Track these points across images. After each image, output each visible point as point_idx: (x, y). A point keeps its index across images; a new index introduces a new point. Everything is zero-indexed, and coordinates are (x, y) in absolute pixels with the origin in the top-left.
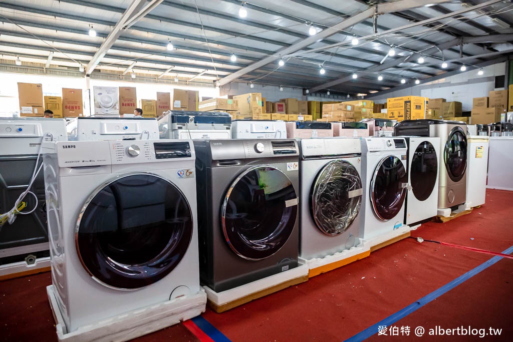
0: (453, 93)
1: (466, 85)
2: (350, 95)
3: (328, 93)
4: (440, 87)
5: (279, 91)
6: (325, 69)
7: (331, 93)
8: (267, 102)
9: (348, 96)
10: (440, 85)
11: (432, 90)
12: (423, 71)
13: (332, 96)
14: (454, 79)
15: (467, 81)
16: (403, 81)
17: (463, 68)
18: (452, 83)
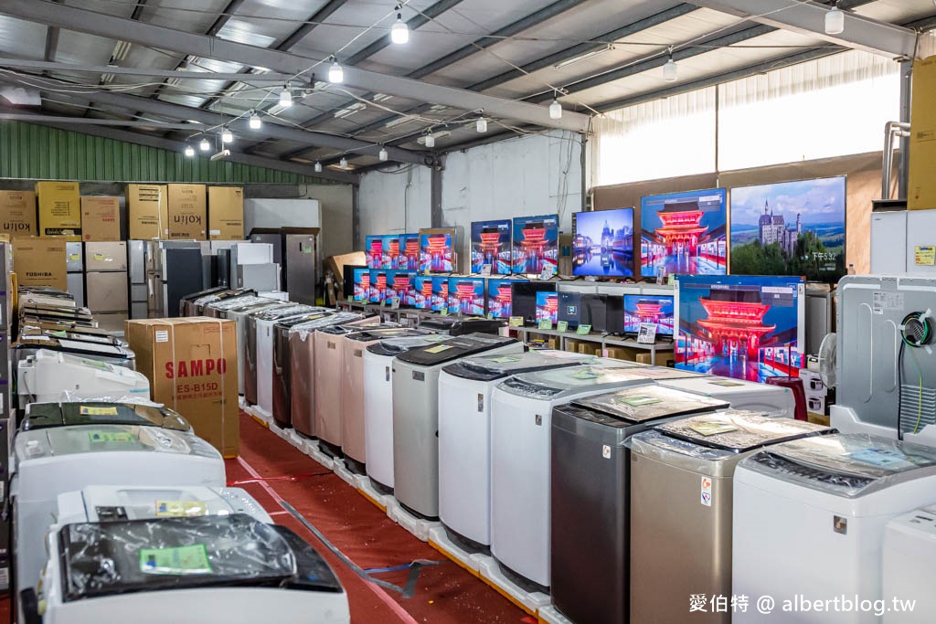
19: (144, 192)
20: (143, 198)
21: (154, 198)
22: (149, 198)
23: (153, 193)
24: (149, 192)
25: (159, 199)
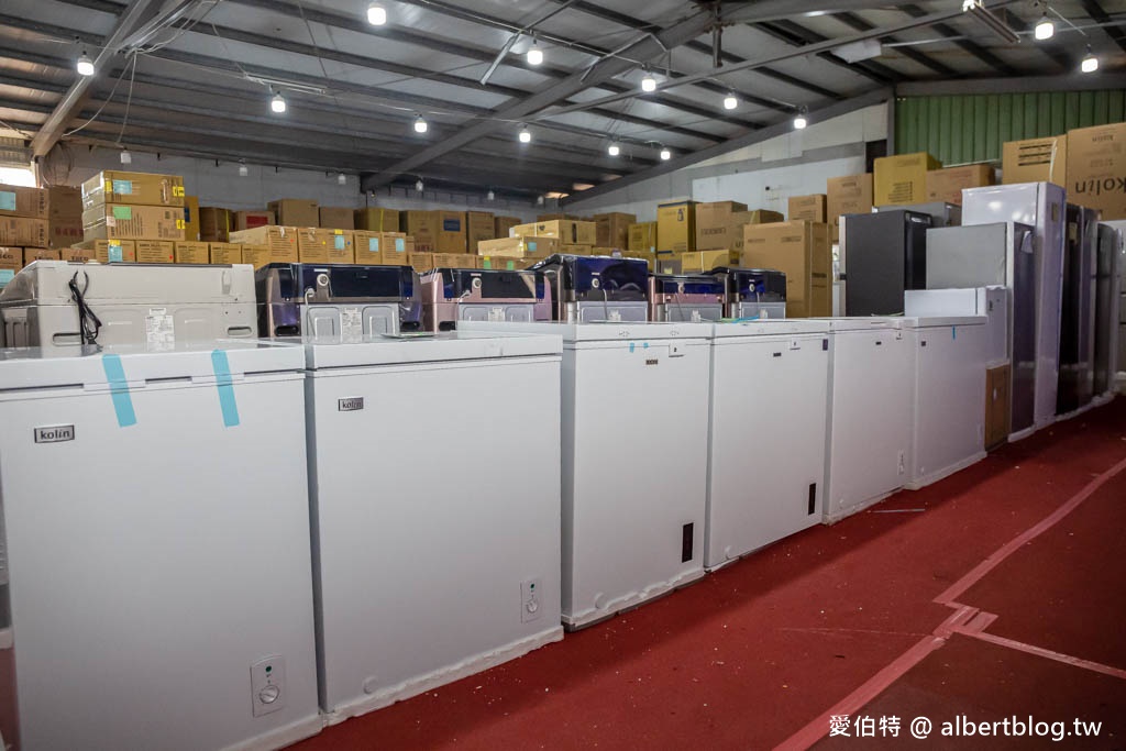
0: (768, 189)
1: (798, 167)
2: (495, 192)
3: (420, 186)
4: (737, 172)
5: (237, 175)
6: (428, 122)
7: (428, 184)
8: (202, 211)
9: (491, 196)
10: (738, 168)
11: (718, 180)
12: (677, 125)
13: (430, 194)
14: (769, 149)
15: (800, 155)
16: (665, 155)
17: (800, 123)
18: (764, 160)
19: (1027, 152)
20: (1026, 160)
21: (1043, 158)
22: (1035, 159)
23: (1043, 150)
24: (1035, 151)
25: (1052, 158)
